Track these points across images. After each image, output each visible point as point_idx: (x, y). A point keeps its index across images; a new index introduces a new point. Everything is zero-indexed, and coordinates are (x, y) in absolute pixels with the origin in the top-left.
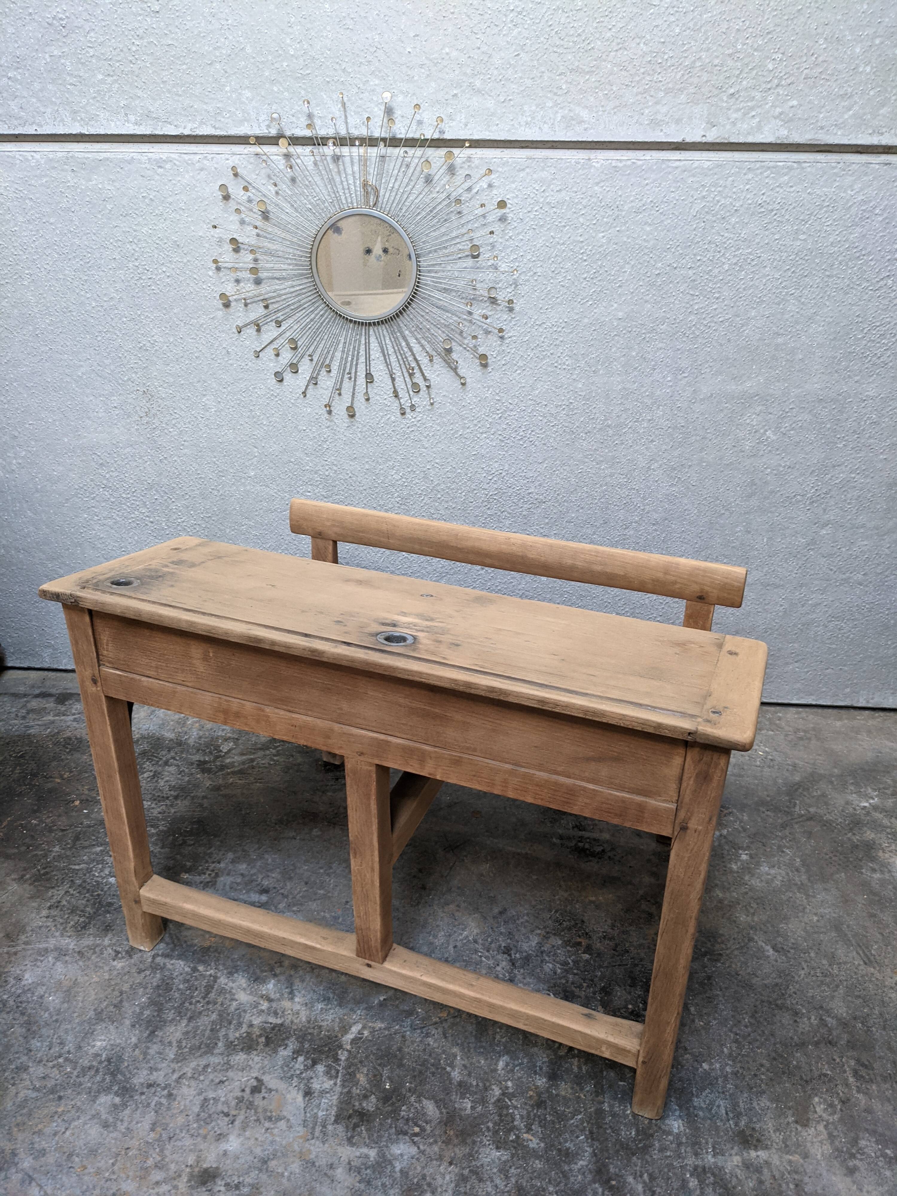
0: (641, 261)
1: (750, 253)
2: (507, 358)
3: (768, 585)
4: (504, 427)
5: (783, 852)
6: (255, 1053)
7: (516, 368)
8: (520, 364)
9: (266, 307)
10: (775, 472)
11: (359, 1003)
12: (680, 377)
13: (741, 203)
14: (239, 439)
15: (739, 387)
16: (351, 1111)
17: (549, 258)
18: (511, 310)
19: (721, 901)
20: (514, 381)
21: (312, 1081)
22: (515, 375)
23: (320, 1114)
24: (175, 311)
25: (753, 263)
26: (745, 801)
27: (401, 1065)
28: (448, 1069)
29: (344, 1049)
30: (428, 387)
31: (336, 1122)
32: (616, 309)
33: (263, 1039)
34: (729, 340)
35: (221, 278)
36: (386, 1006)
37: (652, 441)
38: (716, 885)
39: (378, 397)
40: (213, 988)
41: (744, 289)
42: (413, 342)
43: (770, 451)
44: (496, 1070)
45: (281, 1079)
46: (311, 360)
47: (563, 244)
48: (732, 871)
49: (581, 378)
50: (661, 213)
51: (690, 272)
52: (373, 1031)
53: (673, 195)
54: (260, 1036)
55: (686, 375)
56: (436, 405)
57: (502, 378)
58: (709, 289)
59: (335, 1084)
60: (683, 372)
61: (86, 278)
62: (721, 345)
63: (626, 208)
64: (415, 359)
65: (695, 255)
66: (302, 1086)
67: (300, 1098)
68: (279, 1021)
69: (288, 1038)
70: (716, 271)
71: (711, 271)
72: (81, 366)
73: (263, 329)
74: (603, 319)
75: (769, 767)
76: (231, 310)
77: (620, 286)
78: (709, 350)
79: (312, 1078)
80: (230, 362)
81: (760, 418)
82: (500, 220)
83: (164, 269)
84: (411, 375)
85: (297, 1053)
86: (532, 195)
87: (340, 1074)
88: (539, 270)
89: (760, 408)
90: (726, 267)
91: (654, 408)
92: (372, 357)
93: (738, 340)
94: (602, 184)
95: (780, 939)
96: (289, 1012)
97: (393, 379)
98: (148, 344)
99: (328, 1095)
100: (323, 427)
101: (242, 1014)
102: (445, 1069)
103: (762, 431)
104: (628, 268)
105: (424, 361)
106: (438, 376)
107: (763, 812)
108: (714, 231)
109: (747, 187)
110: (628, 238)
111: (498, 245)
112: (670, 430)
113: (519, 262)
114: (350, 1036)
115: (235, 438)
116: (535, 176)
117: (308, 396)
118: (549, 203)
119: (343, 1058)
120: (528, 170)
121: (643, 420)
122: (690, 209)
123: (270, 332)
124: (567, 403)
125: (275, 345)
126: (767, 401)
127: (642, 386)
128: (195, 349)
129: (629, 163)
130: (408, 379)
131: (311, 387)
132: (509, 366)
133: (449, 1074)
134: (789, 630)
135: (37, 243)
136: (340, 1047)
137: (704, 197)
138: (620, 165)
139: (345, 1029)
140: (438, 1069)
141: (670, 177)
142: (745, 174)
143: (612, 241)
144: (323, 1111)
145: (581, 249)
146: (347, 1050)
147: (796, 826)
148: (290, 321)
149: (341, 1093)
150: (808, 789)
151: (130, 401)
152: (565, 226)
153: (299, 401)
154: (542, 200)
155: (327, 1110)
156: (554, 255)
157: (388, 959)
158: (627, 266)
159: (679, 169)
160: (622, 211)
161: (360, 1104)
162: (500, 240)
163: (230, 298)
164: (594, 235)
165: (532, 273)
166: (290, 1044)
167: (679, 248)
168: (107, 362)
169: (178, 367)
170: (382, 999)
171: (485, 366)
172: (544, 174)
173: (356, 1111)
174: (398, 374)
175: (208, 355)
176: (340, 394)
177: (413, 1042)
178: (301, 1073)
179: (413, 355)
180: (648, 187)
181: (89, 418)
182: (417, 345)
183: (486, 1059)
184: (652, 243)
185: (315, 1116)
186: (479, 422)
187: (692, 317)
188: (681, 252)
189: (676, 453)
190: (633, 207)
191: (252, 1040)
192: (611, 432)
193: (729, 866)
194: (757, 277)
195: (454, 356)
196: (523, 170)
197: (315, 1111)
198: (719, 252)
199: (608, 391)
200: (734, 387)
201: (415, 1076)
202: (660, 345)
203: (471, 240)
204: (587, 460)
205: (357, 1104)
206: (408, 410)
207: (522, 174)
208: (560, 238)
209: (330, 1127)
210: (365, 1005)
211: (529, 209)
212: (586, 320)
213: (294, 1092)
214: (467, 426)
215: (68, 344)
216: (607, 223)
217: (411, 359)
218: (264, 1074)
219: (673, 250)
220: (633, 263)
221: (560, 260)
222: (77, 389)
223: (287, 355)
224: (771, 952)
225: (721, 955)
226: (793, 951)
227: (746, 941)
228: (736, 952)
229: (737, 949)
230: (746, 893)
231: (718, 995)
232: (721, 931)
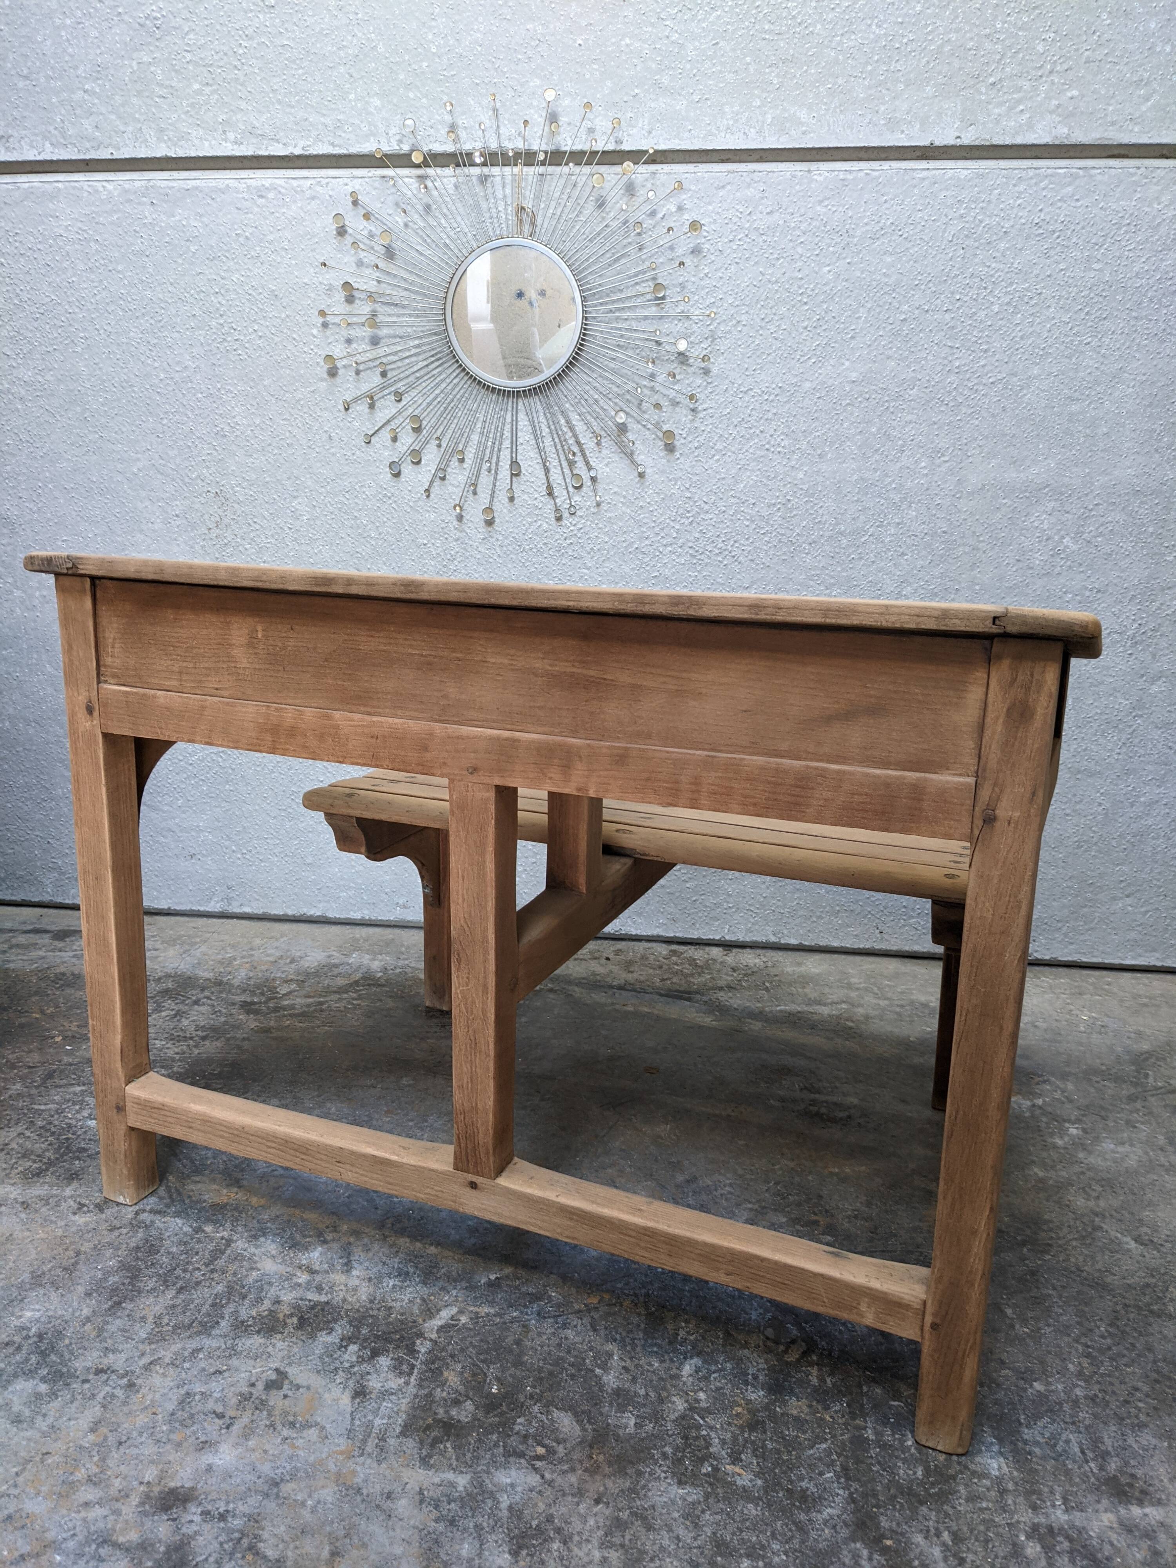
0: (881, 303)
1: (1027, 290)
2: (701, 439)
3: (1079, 772)
4: (697, 535)
5: (1135, 1127)
6: (279, 1336)
7: (713, 452)
8: (719, 446)
9: (384, 374)
10: (1078, 598)
11: (455, 1281)
12: (938, 461)
13: (1011, 223)
14: (337, 558)
15: (1022, 475)
16: (430, 1420)
17: (757, 301)
18: (706, 372)
19: (1042, 1181)
20: (710, 471)
21: (369, 1377)
22: (711, 462)
23: (378, 1422)
24: (266, 383)
25: (1033, 302)
26: (1067, 1069)
27: (518, 1363)
28: (598, 1371)
29: (425, 1338)
30: (594, 479)
31: (403, 1434)
32: (847, 369)
33: (295, 1320)
34: (1004, 409)
35: (327, 338)
36: (499, 1286)
37: (903, 554)
38: (1033, 1162)
39: (526, 497)
40: (223, 1253)
41: (1022, 338)
42: (574, 418)
43: (1070, 567)
44: (677, 1377)
45: (318, 1372)
46: (439, 446)
47: (777, 282)
48: (1055, 1147)
49: (802, 465)
50: (906, 238)
51: (948, 316)
52: (476, 1317)
53: (920, 214)
54: (291, 1315)
55: (946, 458)
56: (604, 506)
57: (693, 467)
58: (974, 339)
59: (407, 1383)
60: (943, 455)
61: (156, 341)
62: (993, 416)
63: (858, 233)
64: (578, 443)
65: (952, 293)
66: (351, 1383)
67: (345, 1400)
68: (323, 1298)
69: (335, 1321)
70: (982, 314)
71: (975, 314)
72: (138, 459)
73: (378, 404)
74: (830, 382)
76: (338, 380)
77: (853, 338)
78: (977, 422)
79: (368, 1373)
80: (333, 450)
81: (1053, 520)
82: (692, 252)
83: (256, 328)
84: (571, 464)
85: (348, 1340)
86: (735, 219)
87: (416, 1371)
88: (744, 317)
89: (1052, 504)
90: (996, 308)
91: (904, 507)
92: (520, 440)
93: (1017, 408)
94: (826, 203)
95: (1144, 1229)
96: (342, 1287)
97: (547, 471)
98: (227, 428)
99: (393, 1397)
100: (450, 539)
101: (266, 1287)
102: (593, 1371)
103: (1056, 538)
104: (862, 313)
105: (589, 443)
106: (607, 465)
107: (1098, 1082)
108: (977, 260)
109: (1019, 202)
110: (862, 273)
111: (689, 285)
112: (928, 538)
113: (718, 307)
114: (437, 1322)
115: (332, 557)
116: (738, 194)
117: (432, 495)
118: (757, 229)
119: (423, 1350)
120: (729, 187)
121: (889, 524)
122: (944, 231)
123: (387, 408)
124: (784, 501)
125: (393, 425)
126: (1062, 493)
127: (887, 475)
128: (288, 434)
129: (861, 174)
130: (567, 471)
131: (437, 482)
132: (703, 448)
133: (599, 1378)
135: (98, 297)
136: (421, 1335)
137: (961, 216)
138: (850, 177)
139: (430, 1312)
140: (580, 1370)
141: (916, 191)
142: (1015, 185)
143: (842, 277)
144: (382, 1418)
145: (800, 287)
146: (431, 1340)
147: (1153, 1099)
148: (413, 393)
149: (416, 1396)
150: (1164, 1059)
151: (196, 506)
152: (778, 259)
153: (421, 503)
154: (747, 225)
155: (390, 1417)
156: (763, 297)
157: (504, 1174)
158: (861, 309)
159: (927, 182)
160: (853, 237)
161: (447, 1412)
162: (693, 279)
163: (339, 364)
164: (816, 269)
165: (734, 322)
166: (337, 1327)
167: (931, 285)
168: (172, 453)
169: (263, 459)
170: (493, 1277)
171: (670, 448)
172: (750, 192)
173: (437, 1421)
174: (553, 463)
175: (304, 442)
176: (475, 493)
177: (540, 1334)
178: (352, 1367)
179: (575, 436)
180: (887, 205)
181: (141, 531)
182: (581, 423)
183: (662, 1362)
184: (893, 279)
185: (370, 1425)
186: (662, 529)
187: (951, 378)
188: (934, 289)
189: (937, 572)
190: (867, 231)
191: (277, 1320)
192: (844, 542)
193: (1049, 1140)
194: (1038, 320)
195: (631, 436)
196: (723, 187)
197: (370, 1418)
198: (985, 288)
199: (839, 482)
200: (1014, 475)
201: (541, 1379)
202: (909, 418)
203: (654, 279)
204: (812, 583)
205: (441, 1411)
206: (566, 514)
207: (722, 193)
208: (772, 275)
209: (392, 1441)
210: (464, 1284)
211: (731, 237)
212: (807, 385)
213: (336, 1391)
214: (646, 535)
215: (124, 429)
216: (834, 253)
217: (571, 441)
218: (290, 1364)
219: (923, 287)
220: (869, 306)
221: (772, 303)
222: (129, 491)
223: (407, 440)
224: (1133, 1245)
225: (1050, 1245)
226: (1169, 1245)
227: (1090, 1230)
228: (1074, 1243)
229: (1075, 1239)
230: (1083, 1173)
231: (1050, 1295)
232: (1046, 1217)
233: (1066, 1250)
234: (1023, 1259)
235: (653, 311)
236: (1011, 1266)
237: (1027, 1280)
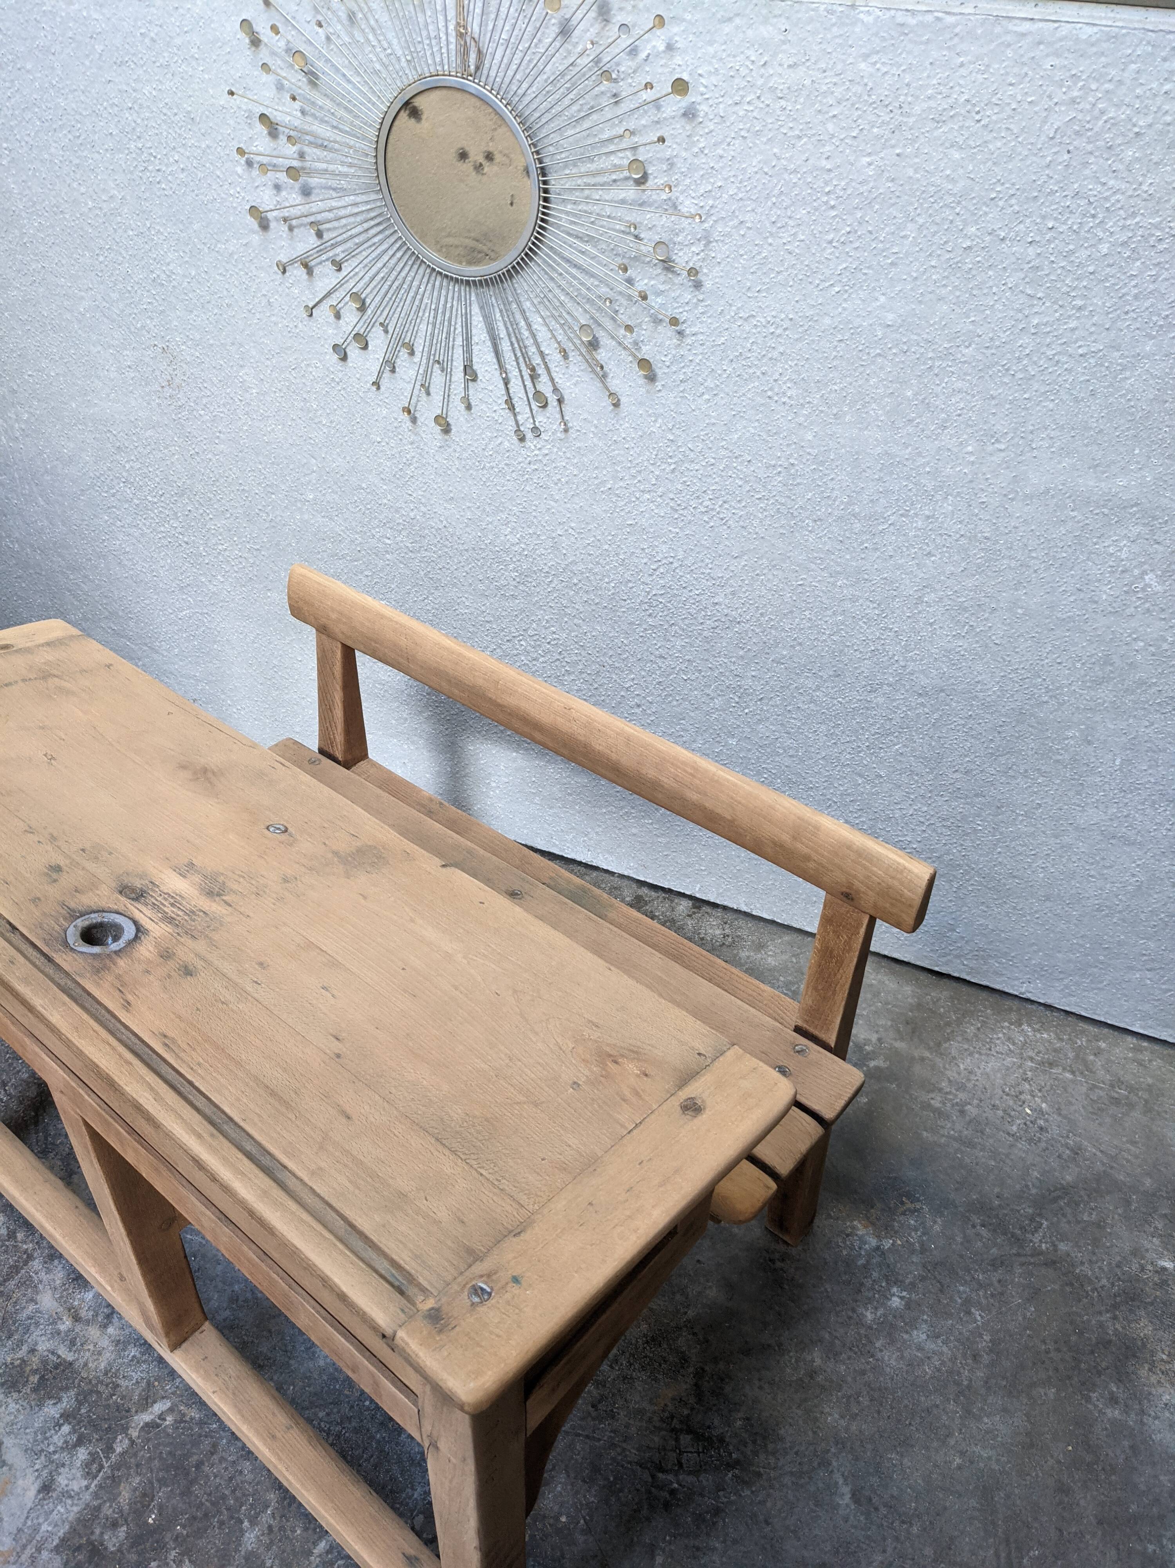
0: (938, 219)
1: (1156, 226)
2: (688, 370)
3: (1114, 837)
4: (679, 487)
5: (969, 1313)
6: (15, 1395)
7: (701, 389)
8: (710, 383)
9: (319, 234)
10: (1152, 649)
12: (990, 448)
13: (1149, 119)
14: (290, 441)
15: (1103, 484)
16: (84, 1541)
17: (768, 197)
18: (698, 285)
19: (812, 1374)
20: (697, 413)
21: (62, 1470)
22: (700, 401)
23: (45, 1527)
24: (195, 227)
25: (1161, 247)
26: (952, 1196)
27: (186, 1493)
28: (246, 1524)
29: (127, 1435)
30: (560, 401)
31: (57, 1550)
32: (882, 307)
33: (35, 1379)
34: (1093, 393)
35: (254, 180)
37: (930, 554)
38: (821, 1341)
39: (483, 407)
40: (17, 1273)
41: (1136, 297)
42: (537, 322)
43: (1148, 610)
44: (310, 1553)
45: (26, 1451)
46: (386, 332)
47: (795, 171)
48: (860, 1323)
49: (811, 423)
50: (985, 126)
51: (1031, 251)
52: (181, 1420)
53: (1011, 91)
54: (35, 1372)
55: (1003, 447)
56: (572, 434)
57: (678, 404)
58: (1065, 289)
59: (87, 1488)
60: (998, 441)
61: (77, 161)
62: (1076, 400)
63: (917, 109)
64: (542, 353)
65: (1044, 217)
66: (45, 1473)
67: (32, 1493)
68: (70, 1357)
69: (66, 1389)
70: (1083, 254)
71: (1072, 252)
72: (82, 298)
73: (316, 271)
74: (857, 322)
75: (1030, 1141)
76: (271, 234)
77: (892, 264)
78: (1051, 406)
79: (63, 1465)
80: (273, 319)
81: (1136, 549)
82: (685, 115)
83: (176, 158)
84: (534, 377)
85: (66, 1416)
86: (744, 71)
87: (101, 1474)
88: (748, 217)
89: (1139, 529)
90: (1104, 248)
91: (938, 497)
92: (475, 339)
93: (1112, 395)
94: (875, 58)
96: (91, 1347)
97: (506, 382)
98: (163, 276)
99: (69, 1502)
100: (404, 441)
101: (32, 1328)
102: (242, 1523)
103: (1136, 572)
104: (910, 231)
105: (554, 357)
106: (575, 385)
107: (974, 1226)
108: (1087, 172)
109: (1167, 87)
110: (916, 172)
111: (679, 163)
112: (963, 541)
113: (715, 199)
114: (146, 1417)
115: (286, 439)
116: (750, 33)
117: (383, 388)
118: (772, 90)
119: (119, 1450)
120: (737, 21)
121: (916, 515)
122: (1045, 121)
123: (327, 277)
124: (786, 464)
125: (333, 301)
126: (1154, 518)
127: (920, 454)
128: (225, 293)
129: (929, 18)
130: (528, 383)
131: (387, 374)
132: (689, 385)
133: (242, 1532)
134: (1142, 916)
135: (13, 100)
136: (125, 1429)
137: (1073, 101)
138: (912, 21)
139: (146, 1403)
140: (232, 1518)
141: (1009, 53)
142: (1165, 60)
143: (886, 175)
144: (49, 1525)
145: (826, 183)
146: (131, 1439)
147: (1018, 1270)
148: (354, 262)
149: (87, 1505)
150: (1077, 1204)
151: (147, 360)
152: (799, 137)
153: (370, 395)
154: (760, 82)
155: (56, 1525)
156: (776, 192)
157: (184, 1345)
158: (910, 226)
159: (1029, 39)
160: (908, 115)
161: (102, 1533)
162: (684, 154)
163: (270, 215)
164: (852, 158)
165: (736, 222)
166: (65, 1400)
167: (1013, 201)
168: (115, 296)
169: (204, 318)
171: (651, 378)
172: (766, 31)
173: (90, 1543)
174: (514, 373)
175: (243, 304)
176: (428, 394)
177: (222, 1459)
178: (55, 1452)
179: (537, 345)
180: (963, 71)
181: (98, 377)
182: (544, 329)
184: (961, 184)
185: (36, 1529)
186: (640, 472)
187: (1025, 340)
188: (1016, 208)
189: (970, 583)
190: (930, 108)
191: (22, 1373)
192: (857, 526)
193: (860, 1310)
194: (1165, 275)
195: (602, 355)
196: (730, 20)
197: (41, 1520)
198: (1093, 216)
199: (857, 453)
200: (1091, 483)
201: (194, 1518)
202: (959, 385)
203: (634, 149)
204: (813, 566)
205: (98, 1531)
206: (529, 435)
207: (727, 28)
208: (789, 160)
209: (45, 1555)
211: (737, 98)
212: (827, 321)
213: (31, 1478)
214: (620, 475)
215: (64, 262)
216: (878, 137)
217: (533, 349)
218: (9, 1434)
219: (1001, 203)
220: (921, 221)
221: (787, 202)
222: (80, 332)
223: (350, 316)
224: (847, 1498)
225: (759, 1475)
226: (883, 1511)
227: (815, 1464)
228: (787, 1480)
229: (792, 1473)
230: (863, 1373)
231: (714, 1549)
232: (782, 1432)
233: (771, 1487)
234: (720, 1488)
235: (630, 192)
236: (702, 1495)
237: (704, 1520)
